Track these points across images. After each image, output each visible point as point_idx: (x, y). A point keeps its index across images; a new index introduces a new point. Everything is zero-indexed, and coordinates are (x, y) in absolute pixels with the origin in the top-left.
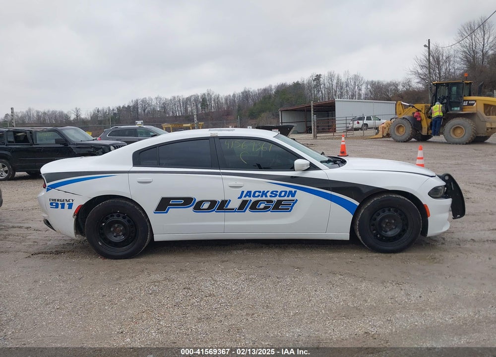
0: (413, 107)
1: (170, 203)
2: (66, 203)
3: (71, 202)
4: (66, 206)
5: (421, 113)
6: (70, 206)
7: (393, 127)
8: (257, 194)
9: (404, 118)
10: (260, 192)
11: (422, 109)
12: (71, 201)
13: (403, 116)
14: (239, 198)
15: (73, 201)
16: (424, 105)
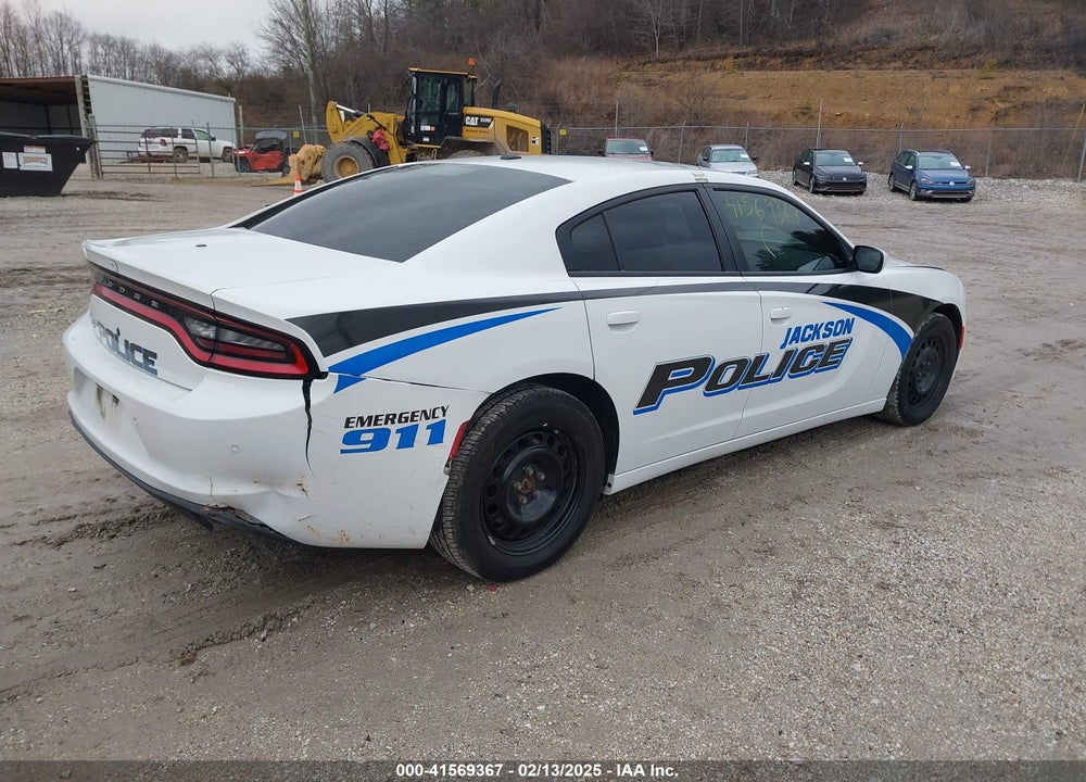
0: (372, 118)
1: (670, 379)
2: (423, 424)
3: (441, 418)
4: (423, 434)
5: (386, 133)
6: (437, 435)
7: (330, 162)
8: (809, 332)
9: (353, 142)
10: (811, 327)
11: (388, 124)
12: (439, 413)
13: (352, 138)
14: (783, 347)
15: (444, 411)
16: (391, 116)
